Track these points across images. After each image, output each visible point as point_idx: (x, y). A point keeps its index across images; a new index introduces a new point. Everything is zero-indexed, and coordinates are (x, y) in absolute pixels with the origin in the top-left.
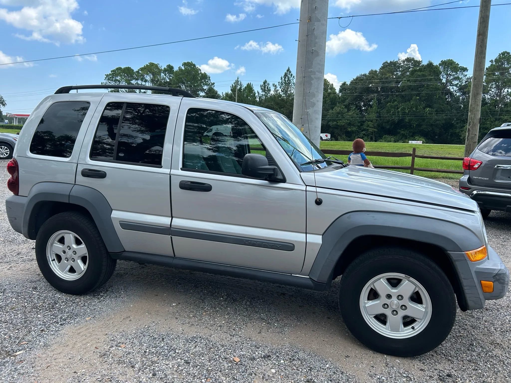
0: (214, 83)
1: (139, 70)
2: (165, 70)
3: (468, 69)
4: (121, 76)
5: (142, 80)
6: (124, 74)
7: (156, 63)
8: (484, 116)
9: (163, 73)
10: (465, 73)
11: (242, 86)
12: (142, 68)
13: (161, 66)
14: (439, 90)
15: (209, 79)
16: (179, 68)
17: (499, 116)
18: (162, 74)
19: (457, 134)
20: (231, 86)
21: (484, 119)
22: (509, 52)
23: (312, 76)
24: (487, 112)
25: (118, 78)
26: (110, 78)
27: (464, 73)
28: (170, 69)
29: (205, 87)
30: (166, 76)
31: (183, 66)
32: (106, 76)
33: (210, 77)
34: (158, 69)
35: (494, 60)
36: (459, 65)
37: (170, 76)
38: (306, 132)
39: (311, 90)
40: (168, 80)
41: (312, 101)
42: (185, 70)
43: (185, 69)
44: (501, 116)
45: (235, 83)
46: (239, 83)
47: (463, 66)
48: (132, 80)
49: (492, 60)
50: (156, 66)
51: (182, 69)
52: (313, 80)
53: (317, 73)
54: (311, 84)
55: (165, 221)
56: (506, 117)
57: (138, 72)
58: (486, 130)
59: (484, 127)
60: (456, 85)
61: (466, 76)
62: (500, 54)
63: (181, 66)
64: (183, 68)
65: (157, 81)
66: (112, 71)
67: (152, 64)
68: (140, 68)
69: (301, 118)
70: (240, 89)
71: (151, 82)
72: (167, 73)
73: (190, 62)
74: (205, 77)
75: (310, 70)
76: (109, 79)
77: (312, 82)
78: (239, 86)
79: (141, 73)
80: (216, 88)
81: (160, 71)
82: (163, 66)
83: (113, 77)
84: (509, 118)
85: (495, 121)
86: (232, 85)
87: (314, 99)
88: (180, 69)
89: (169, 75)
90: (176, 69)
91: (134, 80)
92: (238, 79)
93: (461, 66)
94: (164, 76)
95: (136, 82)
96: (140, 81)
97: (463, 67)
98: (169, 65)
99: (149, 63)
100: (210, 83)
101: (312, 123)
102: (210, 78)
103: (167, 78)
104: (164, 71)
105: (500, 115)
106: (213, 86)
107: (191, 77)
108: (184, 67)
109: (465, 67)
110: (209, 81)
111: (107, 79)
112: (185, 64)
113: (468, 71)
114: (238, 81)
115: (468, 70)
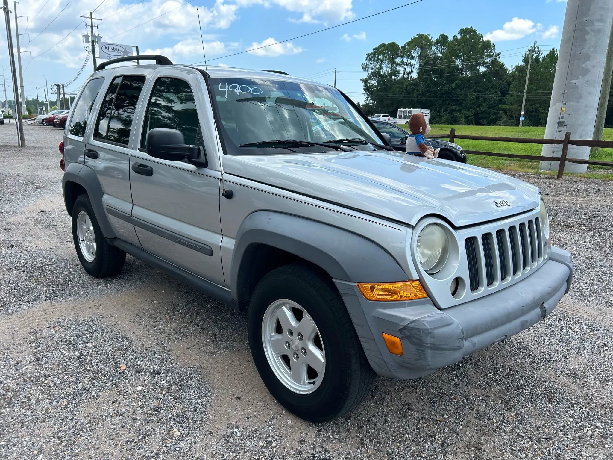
0: (500, 53)
1: (405, 45)
2: (437, 42)
4: (384, 54)
5: (408, 58)
6: (388, 52)
7: (426, 34)
9: (434, 46)
11: (540, 54)
12: (409, 42)
13: (432, 37)
15: (494, 48)
16: (454, 37)
18: (433, 48)
20: (524, 55)
23: (587, 28)
25: (381, 57)
26: (372, 57)
28: (443, 38)
29: (488, 60)
30: (437, 49)
31: (459, 33)
32: (367, 56)
33: (494, 46)
34: (429, 41)
37: (443, 49)
38: (570, 114)
39: (584, 50)
40: (440, 55)
41: (583, 66)
42: (461, 39)
43: (462, 37)
45: (529, 51)
46: (536, 49)
48: (396, 58)
50: (426, 38)
51: (457, 39)
52: (589, 33)
53: (596, 23)
54: (585, 40)
55: (129, 208)
57: (404, 48)
63: (457, 35)
64: (459, 37)
65: (425, 57)
66: (374, 49)
67: (421, 36)
68: (407, 43)
69: (563, 94)
70: (537, 58)
71: (419, 58)
72: (439, 46)
73: (469, 27)
74: (488, 45)
75: (585, 19)
76: (370, 60)
77: (587, 37)
78: (535, 54)
79: (407, 48)
80: (501, 60)
81: (431, 44)
82: (434, 37)
83: (375, 56)
86: (526, 54)
87: (588, 63)
88: (455, 39)
89: (441, 47)
90: (450, 39)
91: (398, 59)
92: (535, 44)
94: (436, 50)
95: (401, 60)
96: (406, 59)
98: (443, 35)
99: (417, 35)
100: (494, 54)
101: (581, 100)
102: (496, 47)
103: (438, 52)
104: (435, 43)
106: (498, 57)
107: (469, 48)
108: (461, 35)
110: (493, 51)
111: (368, 59)
112: (462, 31)
114: (535, 46)
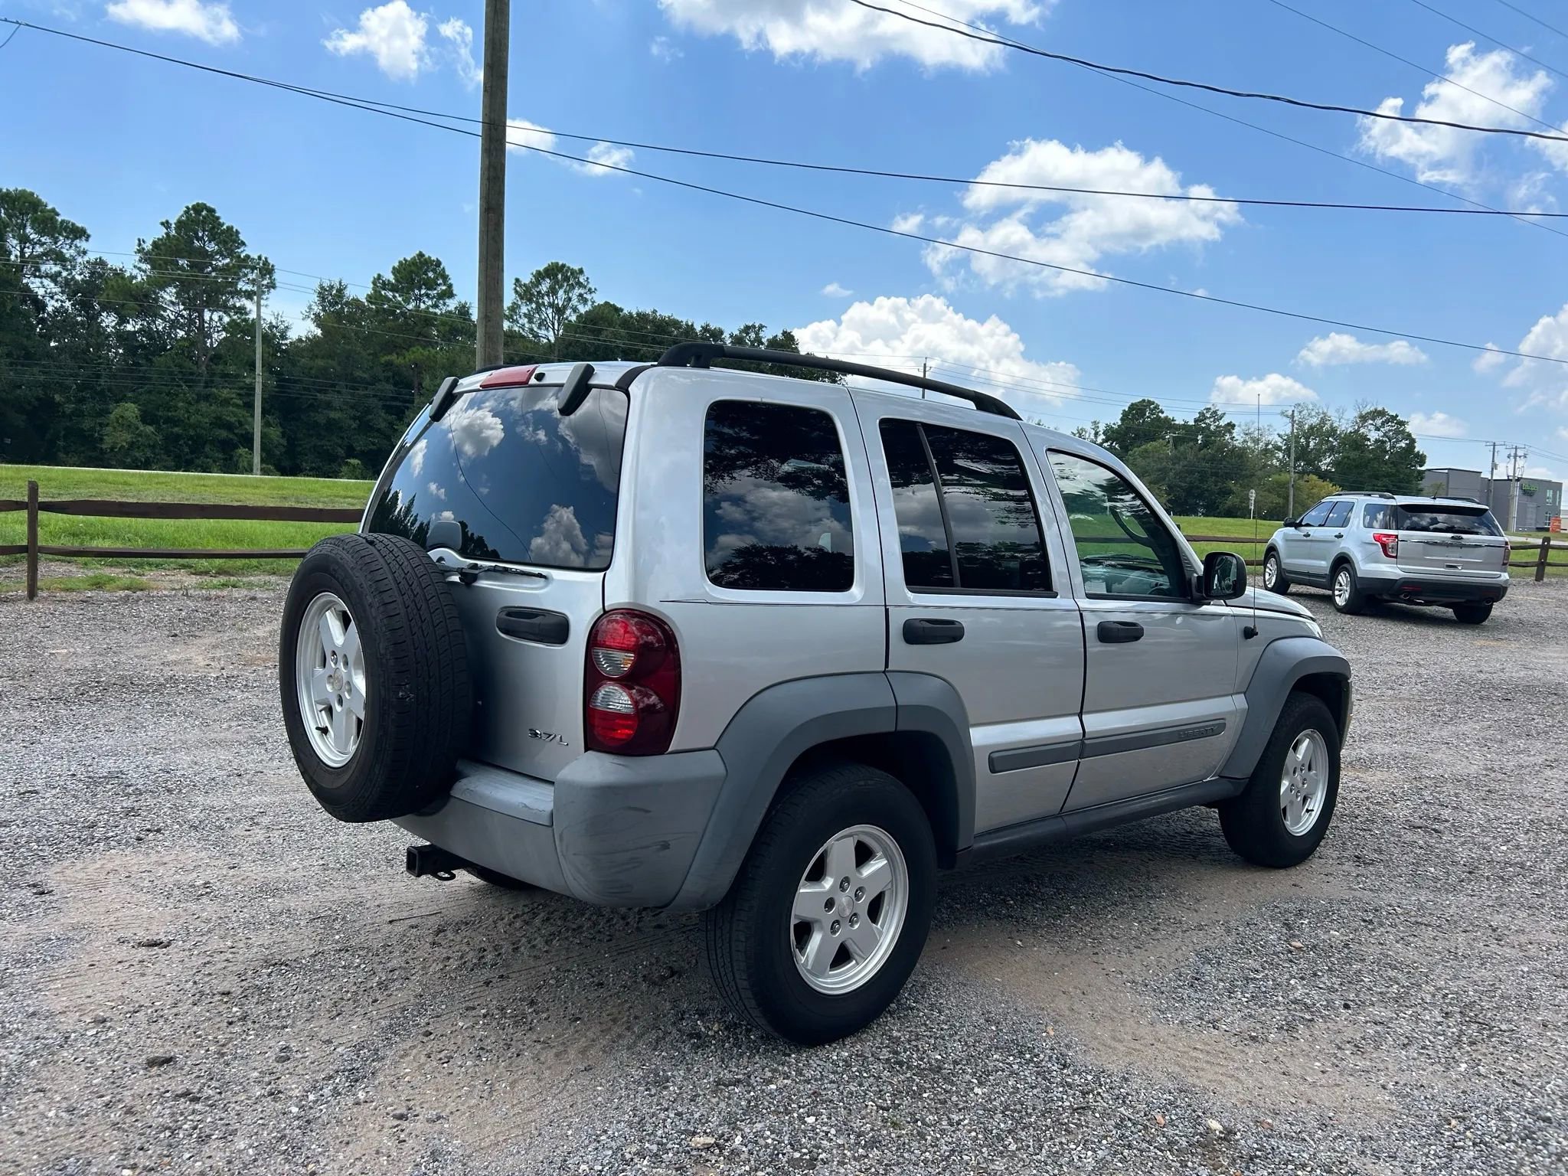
3: (88, 232)
8: (166, 385)
10: (82, 244)
14: (11, 285)
17: (206, 387)
19: (87, 434)
21: (167, 395)
22: (213, 207)
24: (171, 373)
27: (77, 242)
35: (173, 221)
36: (58, 215)
44: (211, 387)
47: (72, 221)
49: (167, 222)
55: (1066, 727)
56: (225, 391)
58: (177, 426)
59: (168, 417)
60: (54, 278)
61: (85, 253)
62: (187, 208)
84: (234, 396)
85: (198, 401)
93: (66, 219)
97: (73, 224)
105: (207, 385)
109: (79, 225)
113: (90, 239)
115: (89, 236)
